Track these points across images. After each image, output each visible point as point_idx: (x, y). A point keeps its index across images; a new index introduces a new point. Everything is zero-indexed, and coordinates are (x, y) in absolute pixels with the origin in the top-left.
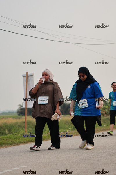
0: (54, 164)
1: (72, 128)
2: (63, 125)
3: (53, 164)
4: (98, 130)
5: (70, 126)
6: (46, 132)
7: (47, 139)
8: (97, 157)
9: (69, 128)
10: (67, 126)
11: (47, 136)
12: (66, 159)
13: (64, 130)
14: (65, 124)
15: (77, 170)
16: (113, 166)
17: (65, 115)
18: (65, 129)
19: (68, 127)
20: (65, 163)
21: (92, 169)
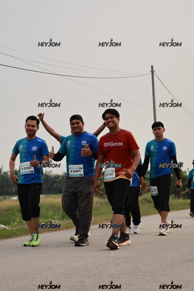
0: (29, 277)
1: (60, 216)
2: (45, 211)
3: (27, 277)
4: (102, 220)
5: (56, 212)
6: (16, 223)
7: (18, 235)
8: (101, 265)
9: (55, 216)
10: (50, 213)
11: (17, 230)
12: (49, 268)
13: (46, 219)
14: (48, 209)
15: (66, 286)
16: (127, 280)
17: (48, 195)
18: (48, 218)
19: (53, 214)
20: (47, 275)
21: (92, 285)
